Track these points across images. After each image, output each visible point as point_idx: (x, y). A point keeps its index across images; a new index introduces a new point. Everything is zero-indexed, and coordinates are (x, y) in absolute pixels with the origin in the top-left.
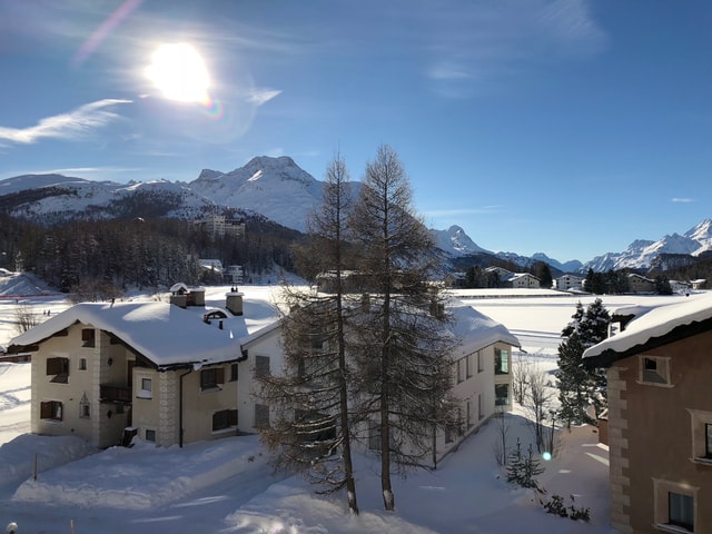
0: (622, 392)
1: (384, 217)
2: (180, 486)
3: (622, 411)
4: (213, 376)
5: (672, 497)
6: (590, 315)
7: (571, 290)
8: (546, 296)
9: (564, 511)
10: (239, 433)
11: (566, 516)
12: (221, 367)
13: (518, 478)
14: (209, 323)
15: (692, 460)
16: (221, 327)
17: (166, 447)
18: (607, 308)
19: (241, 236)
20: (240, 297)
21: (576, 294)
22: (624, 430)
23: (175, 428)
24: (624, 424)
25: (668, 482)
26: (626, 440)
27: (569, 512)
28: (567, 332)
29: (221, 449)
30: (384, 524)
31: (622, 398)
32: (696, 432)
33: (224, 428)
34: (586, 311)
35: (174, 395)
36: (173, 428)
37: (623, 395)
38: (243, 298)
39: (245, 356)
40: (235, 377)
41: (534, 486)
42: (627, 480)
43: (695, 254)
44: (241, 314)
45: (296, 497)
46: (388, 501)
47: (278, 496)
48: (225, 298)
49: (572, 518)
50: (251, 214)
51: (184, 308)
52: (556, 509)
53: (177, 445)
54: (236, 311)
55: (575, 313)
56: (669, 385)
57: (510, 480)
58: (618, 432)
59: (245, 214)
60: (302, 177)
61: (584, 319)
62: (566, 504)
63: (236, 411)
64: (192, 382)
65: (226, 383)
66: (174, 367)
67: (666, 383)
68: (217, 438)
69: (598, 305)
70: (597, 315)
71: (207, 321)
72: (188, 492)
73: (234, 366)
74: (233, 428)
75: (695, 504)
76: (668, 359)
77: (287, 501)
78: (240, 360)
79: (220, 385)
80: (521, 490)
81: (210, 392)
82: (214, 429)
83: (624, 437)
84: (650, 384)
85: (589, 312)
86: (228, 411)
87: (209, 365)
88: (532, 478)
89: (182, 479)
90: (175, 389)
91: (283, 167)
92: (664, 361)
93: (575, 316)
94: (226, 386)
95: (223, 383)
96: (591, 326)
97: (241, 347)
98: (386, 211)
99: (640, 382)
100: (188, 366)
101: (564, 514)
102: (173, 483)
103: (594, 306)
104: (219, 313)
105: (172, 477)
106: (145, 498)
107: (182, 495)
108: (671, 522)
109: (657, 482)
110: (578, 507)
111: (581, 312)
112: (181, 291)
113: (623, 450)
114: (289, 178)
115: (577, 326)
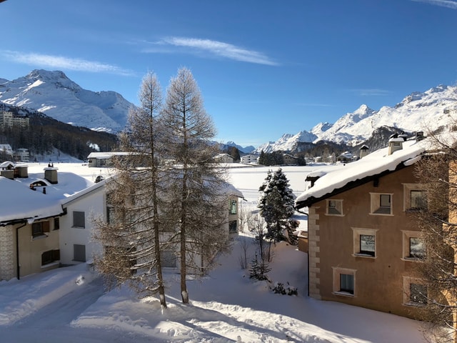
0: (317, 220)
1: (183, 116)
2: (29, 307)
3: (317, 231)
4: (40, 228)
5: (342, 276)
6: (276, 178)
7: (251, 163)
8: (238, 167)
9: (284, 291)
10: (61, 266)
11: (285, 293)
12: (46, 220)
13: (256, 275)
14: (35, 190)
15: (353, 255)
16: (44, 192)
17: (7, 280)
18: (285, 174)
19: (26, 127)
20: (55, 170)
21: (255, 166)
22: (317, 242)
23: (14, 266)
24: (318, 239)
25: (341, 269)
26: (318, 248)
27: (287, 291)
28: (262, 188)
29: (54, 277)
30: (184, 312)
31: (317, 224)
32: (356, 240)
33: (49, 263)
34: (273, 175)
35: (12, 243)
36: (12, 267)
37: (318, 222)
38: (58, 171)
39: (65, 212)
40: (57, 227)
41: (266, 279)
42: (319, 269)
43: (315, 142)
44: (56, 183)
45: (122, 303)
46: (185, 297)
47: (109, 304)
48: (44, 172)
49: (289, 294)
50: (33, 111)
51: (13, 179)
52: (280, 290)
53: (16, 278)
54: (52, 181)
55: (267, 177)
56: (342, 215)
57: (251, 277)
58: (314, 243)
59: (28, 111)
60: (72, 86)
61: (272, 180)
62: (285, 287)
63: (59, 251)
64: (25, 232)
65: (51, 231)
66: (12, 222)
67: (340, 214)
68: (45, 271)
69: (279, 172)
70: (279, 178)
71: (32, 188)
72: (35, 309)
73: (56, 220)
74: (57, 263)
75: (355, 279)
76: (342, 200)
77: (116, 306)
78: (61, 215)
79: (46, 233)
80: (259, 282)
81: (39, 239)
82: (43, 264)
83: (317, 246)
84: (332, 215)
85: (275, 176)
86: (52, 251)
87: (39, 220)
88: (264, 274)
89: (30, 301)
90: (13, 238)
91: (56, 78)
92: (339, 202)
93: (267, 179)
94: (52, 234)
95: (49, 231)
96: (276, 185)
97: (62, 206)
98: (184, 112)
99: (327, 214)
100: (24, 221)
101: (284, 293)
102: (23, 305)
103: (278, 173)
104: (41, 182)
105: (22, 301)
106: (5, 317)
107: (31, 312)
108: (341, 290)
109: (335, 269)
110: (292, 288)
111: (270, 176)
112: (9, 167)
113: (317, 253)
114: (62, 87)
115: (268, 184)
